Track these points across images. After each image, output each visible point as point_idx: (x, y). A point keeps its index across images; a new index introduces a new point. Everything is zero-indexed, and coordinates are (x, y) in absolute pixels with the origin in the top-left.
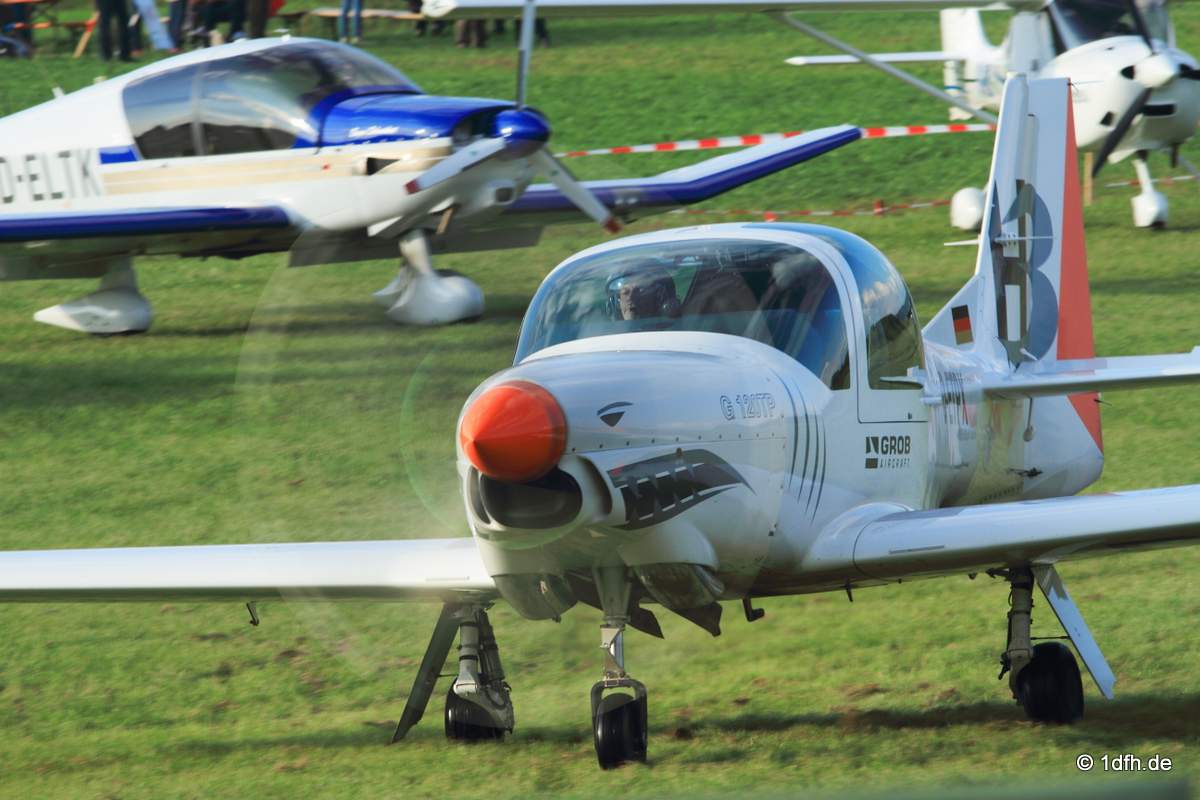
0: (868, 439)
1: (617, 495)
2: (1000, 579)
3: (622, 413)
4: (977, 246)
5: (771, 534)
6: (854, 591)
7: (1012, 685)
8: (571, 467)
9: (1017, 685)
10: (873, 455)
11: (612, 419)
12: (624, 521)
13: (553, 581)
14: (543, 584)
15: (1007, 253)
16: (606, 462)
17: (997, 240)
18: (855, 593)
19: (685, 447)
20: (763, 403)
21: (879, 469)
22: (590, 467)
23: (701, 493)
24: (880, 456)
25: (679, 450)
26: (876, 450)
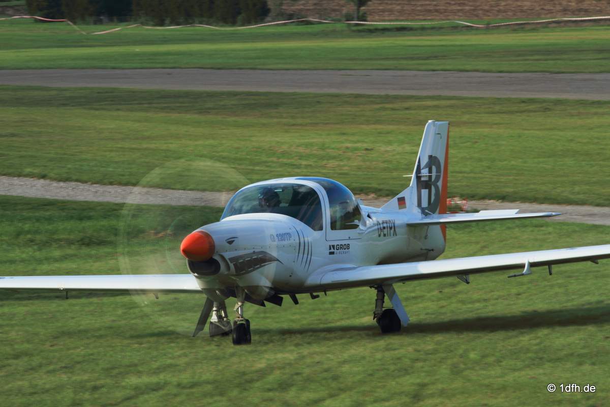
0: (330, 246)
1: (232, 266)
2: (373, 289)
3: (234, 241)
4: (412, 177)
5: (290, 276)
6: (327, 292)
7: (377, 322)
8: (216, 257)
9: (378, 321)
10: (332, 250)
11: (230, 242)
12: (235, 273)
13: (221, 291)
14: (217, 292)
15: (423, 179)
16: (227, 255)
17: (419, 175)
18: (328, 293)
19: (256, 251)
20: (287, 237)
21: (335, 255)
22: (223, 258)
23: (262, 264)
24: (335, 251)
25: (254, 252)
26: (334, 249)
